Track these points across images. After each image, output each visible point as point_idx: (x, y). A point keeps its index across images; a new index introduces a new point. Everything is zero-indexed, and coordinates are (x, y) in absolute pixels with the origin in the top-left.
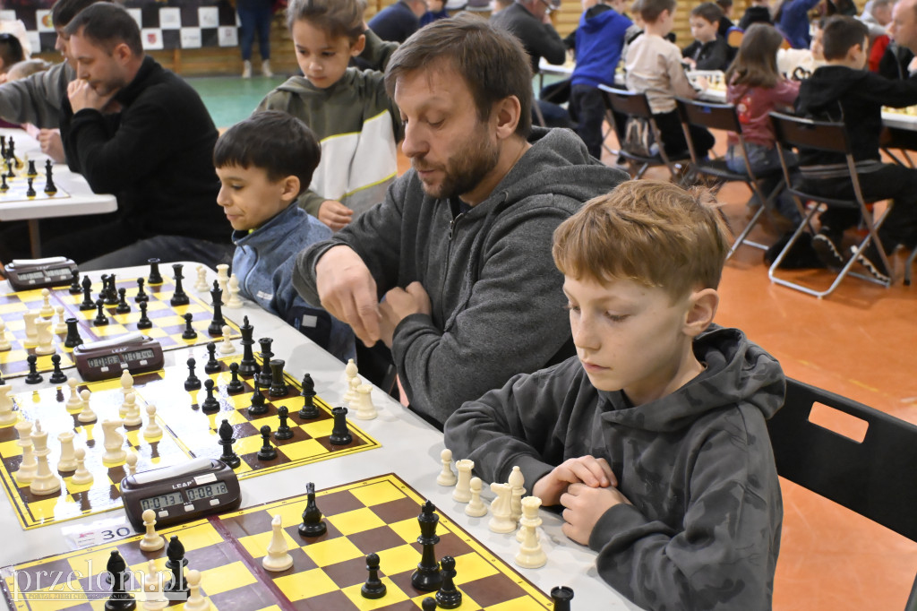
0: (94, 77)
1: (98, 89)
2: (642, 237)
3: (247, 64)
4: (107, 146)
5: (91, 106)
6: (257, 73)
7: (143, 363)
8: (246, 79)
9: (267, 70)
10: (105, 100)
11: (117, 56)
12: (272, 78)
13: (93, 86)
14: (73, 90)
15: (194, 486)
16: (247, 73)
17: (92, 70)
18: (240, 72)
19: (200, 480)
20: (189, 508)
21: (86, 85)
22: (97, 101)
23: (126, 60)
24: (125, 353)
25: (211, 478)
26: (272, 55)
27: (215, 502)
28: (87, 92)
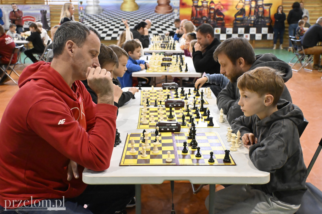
0: (201, 43)
1: (202, 46)
2: (252, 81)
3: (275, 45)
4: (201, 60)
5: (200, 50)
6: (278, 48)
7: (179, 105)
8: (274, 50)
9: (281, 48)
10: (203, 49)
11: (207, 38)
12: (282, 50)
13: (201, 45)
14: (196, 45)
15: (171, 126)
16: (275, 48)
17: (201, 41)
18: (273, 47)
19: (172, 125)
20: (168, 129)
21: (199, 45)
22: (201, 49)
23: (209, 38)
24: (176, 103)
25: (175, 125)
26: (283, 43)
27: (174, 129)
28: (200, 46)
